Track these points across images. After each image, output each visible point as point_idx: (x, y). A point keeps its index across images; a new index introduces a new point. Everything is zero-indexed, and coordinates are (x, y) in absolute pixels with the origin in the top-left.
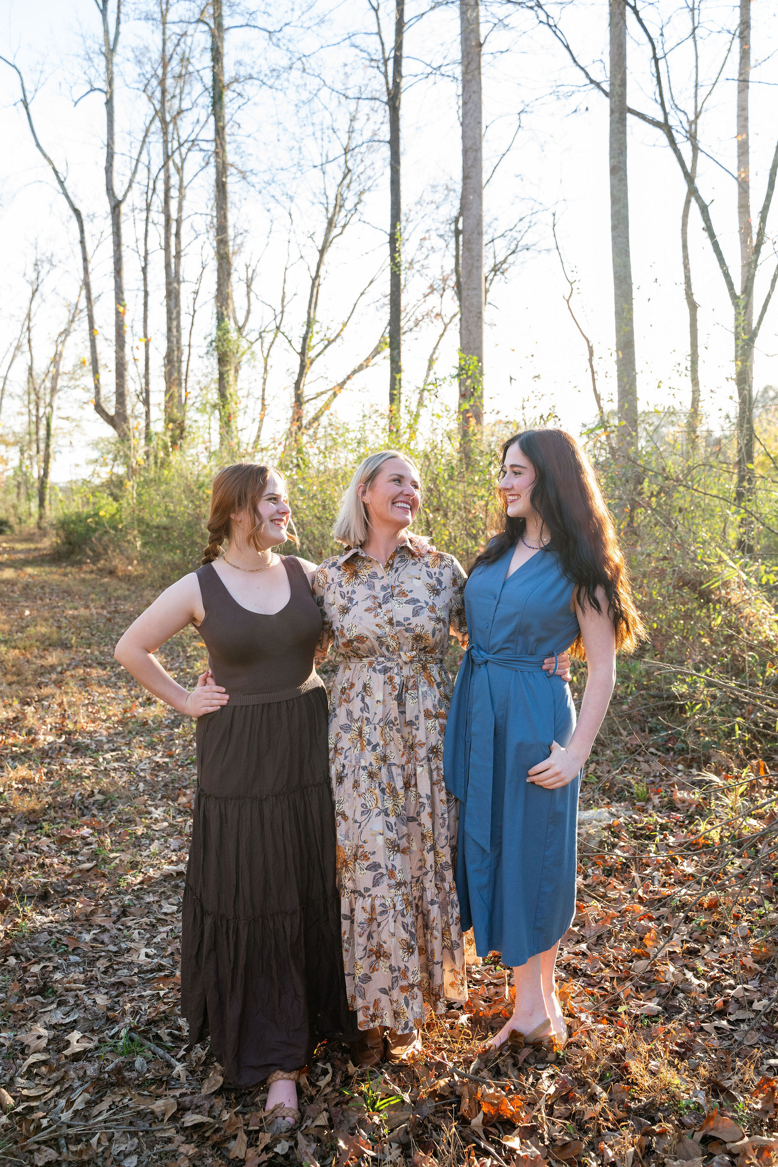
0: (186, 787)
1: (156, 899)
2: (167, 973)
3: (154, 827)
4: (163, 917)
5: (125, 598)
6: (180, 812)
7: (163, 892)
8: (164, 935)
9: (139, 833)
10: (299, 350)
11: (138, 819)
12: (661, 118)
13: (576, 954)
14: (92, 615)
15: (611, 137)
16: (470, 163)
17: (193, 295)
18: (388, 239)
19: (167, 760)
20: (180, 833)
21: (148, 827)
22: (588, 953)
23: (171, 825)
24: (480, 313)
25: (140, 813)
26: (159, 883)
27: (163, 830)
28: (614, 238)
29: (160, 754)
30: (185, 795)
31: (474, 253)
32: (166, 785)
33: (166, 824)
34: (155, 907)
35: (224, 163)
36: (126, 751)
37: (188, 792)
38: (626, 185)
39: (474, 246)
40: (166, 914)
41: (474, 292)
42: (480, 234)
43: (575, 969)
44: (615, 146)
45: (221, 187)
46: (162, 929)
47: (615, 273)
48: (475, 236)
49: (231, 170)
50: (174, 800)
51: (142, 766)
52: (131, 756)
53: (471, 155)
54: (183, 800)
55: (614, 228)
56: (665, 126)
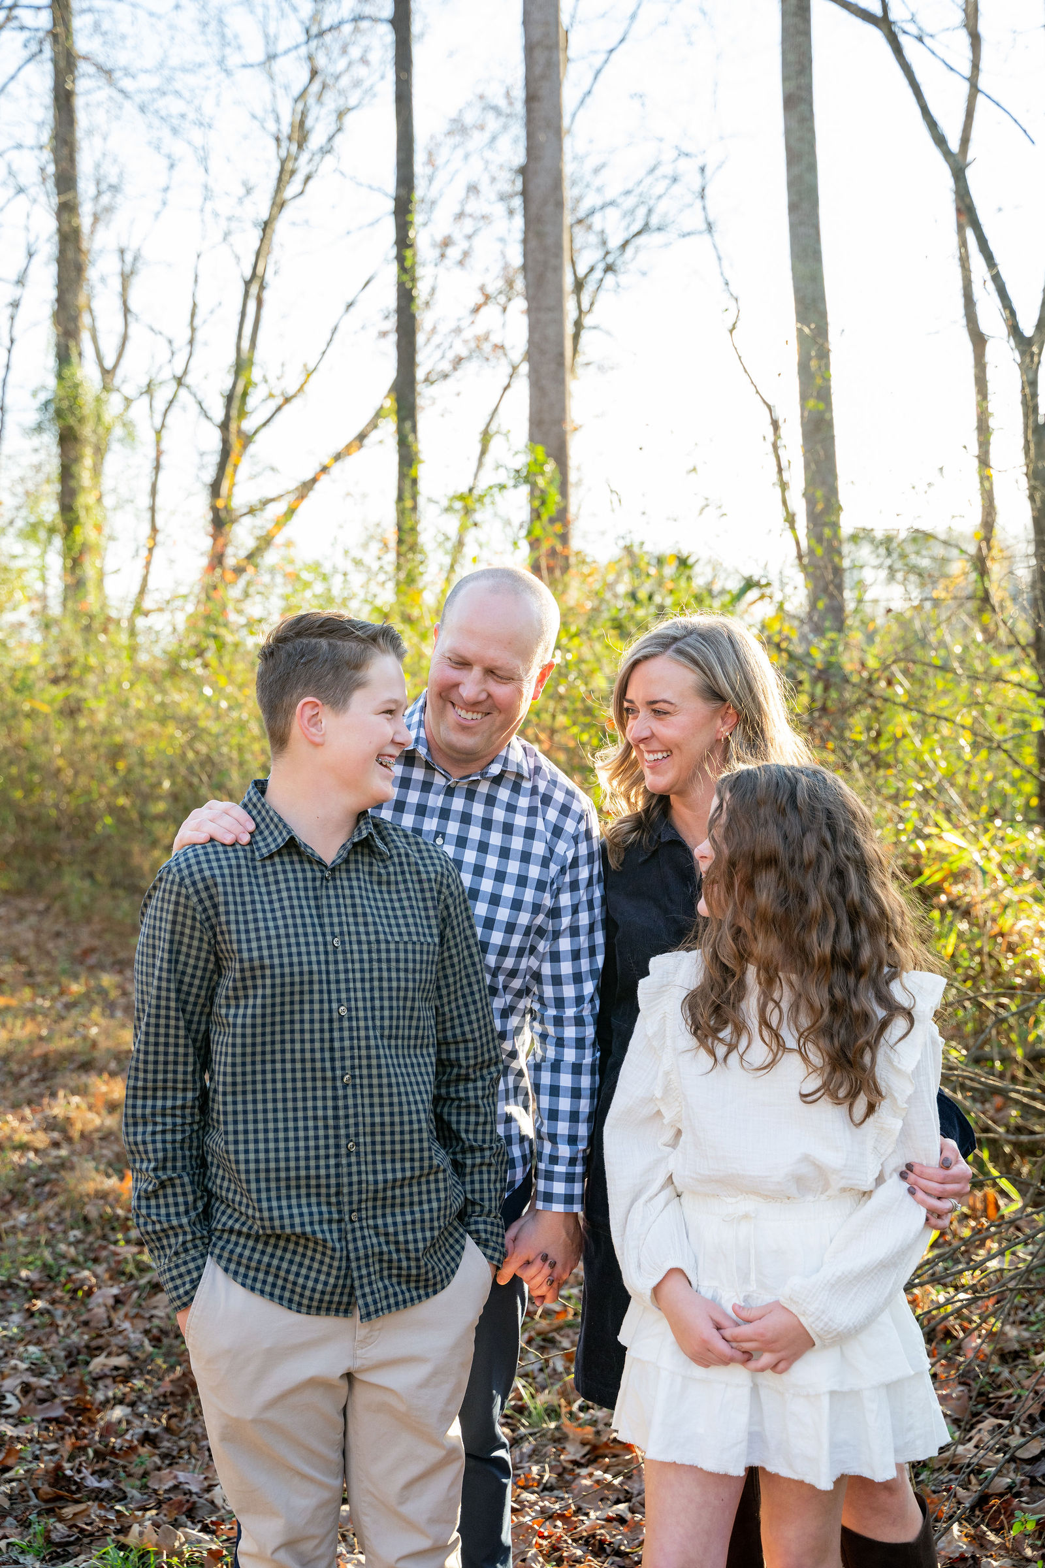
10: (220, 421)
12: (878, 11)
13: (609, 1520)
16: (538, 70)
17: (9, 310)
18: (391, 205)
22: (629, 1516)
24: (561, 355)
28: (793, 227)
35: (69, 54)
38: (811, 130)
42: (560, 204)
43: (602, 1542)
44: (792, 57)
45: (63, 100)
47: (797, 290)
49: (83, 67)
53: (540, 56)
55: (793, 208)
56: (883, 22)
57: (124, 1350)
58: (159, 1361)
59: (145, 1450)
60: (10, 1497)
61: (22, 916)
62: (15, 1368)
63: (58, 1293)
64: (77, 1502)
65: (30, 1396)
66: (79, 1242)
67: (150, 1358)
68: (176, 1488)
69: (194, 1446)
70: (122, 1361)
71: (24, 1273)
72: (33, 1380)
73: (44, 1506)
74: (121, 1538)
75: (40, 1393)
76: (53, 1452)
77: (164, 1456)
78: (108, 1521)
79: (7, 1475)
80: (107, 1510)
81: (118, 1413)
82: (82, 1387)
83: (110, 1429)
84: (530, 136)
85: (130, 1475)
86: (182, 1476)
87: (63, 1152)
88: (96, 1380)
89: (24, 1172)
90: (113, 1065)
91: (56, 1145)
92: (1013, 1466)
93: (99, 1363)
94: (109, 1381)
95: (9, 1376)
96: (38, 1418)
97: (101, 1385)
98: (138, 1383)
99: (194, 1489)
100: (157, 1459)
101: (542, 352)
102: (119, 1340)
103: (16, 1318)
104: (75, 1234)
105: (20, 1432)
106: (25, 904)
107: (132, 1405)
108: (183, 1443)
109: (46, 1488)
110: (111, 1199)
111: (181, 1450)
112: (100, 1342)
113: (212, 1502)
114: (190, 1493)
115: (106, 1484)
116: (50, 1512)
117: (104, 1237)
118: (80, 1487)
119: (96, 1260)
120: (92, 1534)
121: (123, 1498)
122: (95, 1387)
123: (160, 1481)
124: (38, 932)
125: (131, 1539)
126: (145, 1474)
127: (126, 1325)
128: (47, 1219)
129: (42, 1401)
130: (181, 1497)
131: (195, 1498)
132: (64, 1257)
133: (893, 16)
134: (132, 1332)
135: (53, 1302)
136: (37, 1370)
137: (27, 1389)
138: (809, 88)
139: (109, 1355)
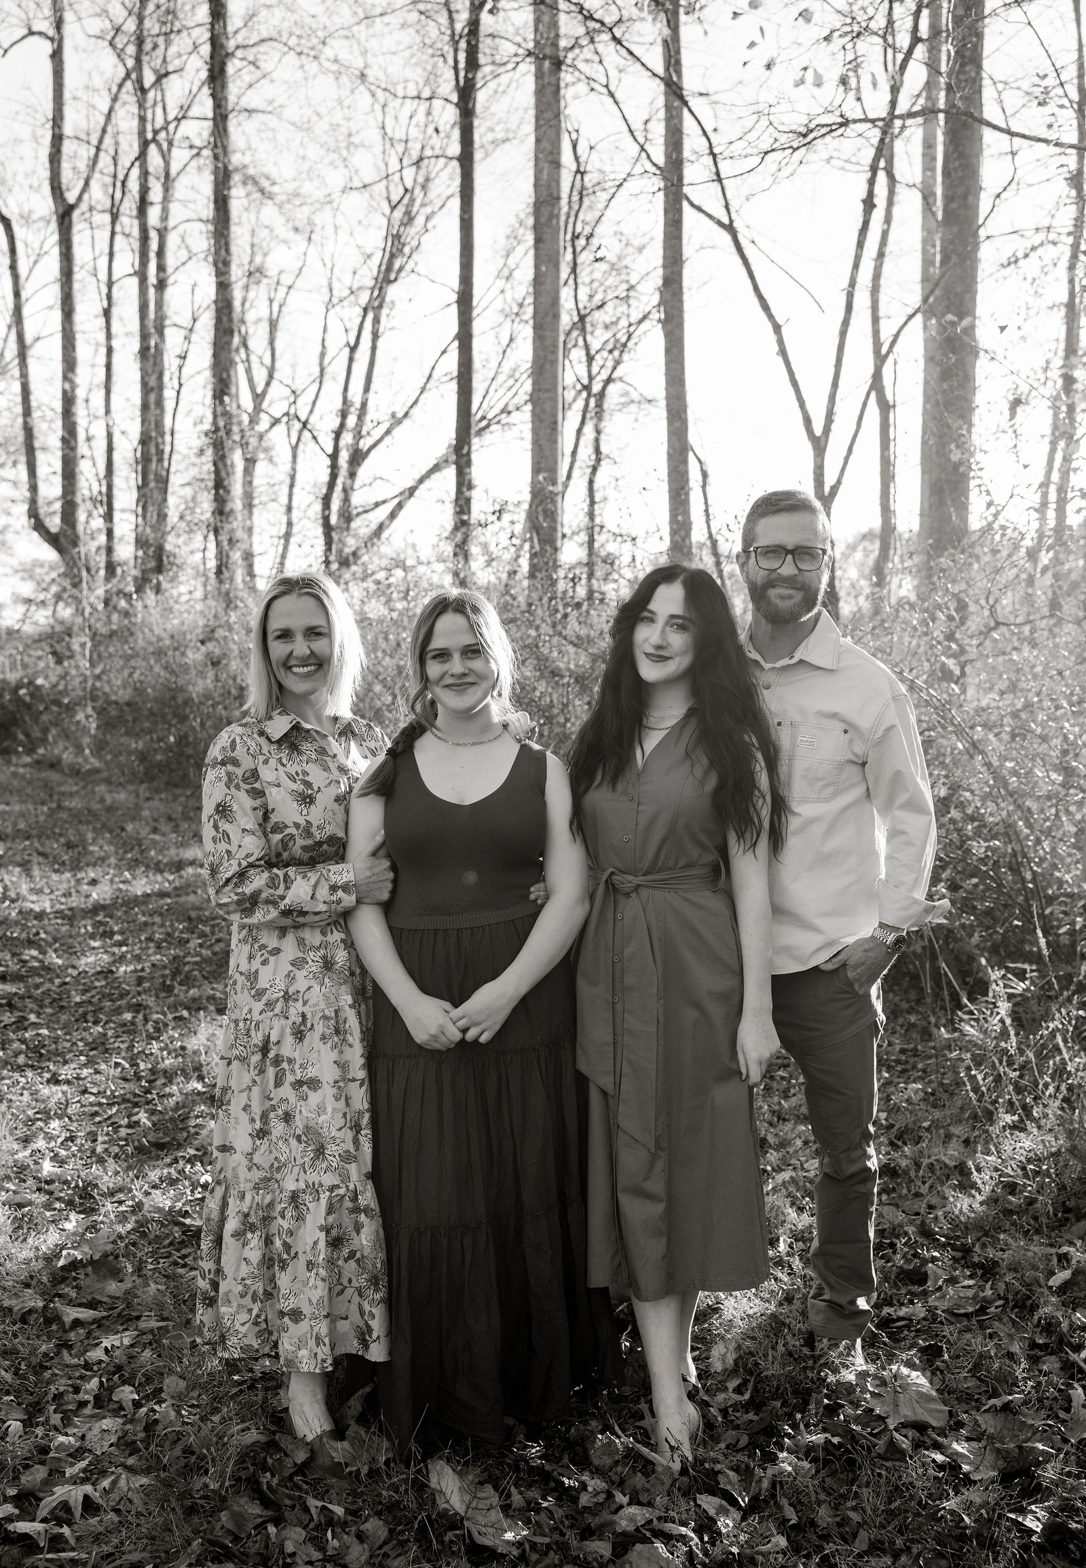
10: (330, 450)
12: (726, 221)
15: (665, 241)
16: (543, 220)
17: (178, 361)
18: (455, 297)
28: (668, 363)
31: (548, 342)
35: (226, 168)
38: (681, 301)
39: (548, 333)
41: (546, 395)
42: (556, 316)
45: (221, 203)
48: (549, 319)
49: (236, 178)
53: (545, 211)
55: (668, 351)
56: (730, 228)
61: (176, 797)
84: (537, 267)
101: (541, 421)
106: (178, 791)
124: (186, 807)
133: (735, 225)
138: (680, 274)
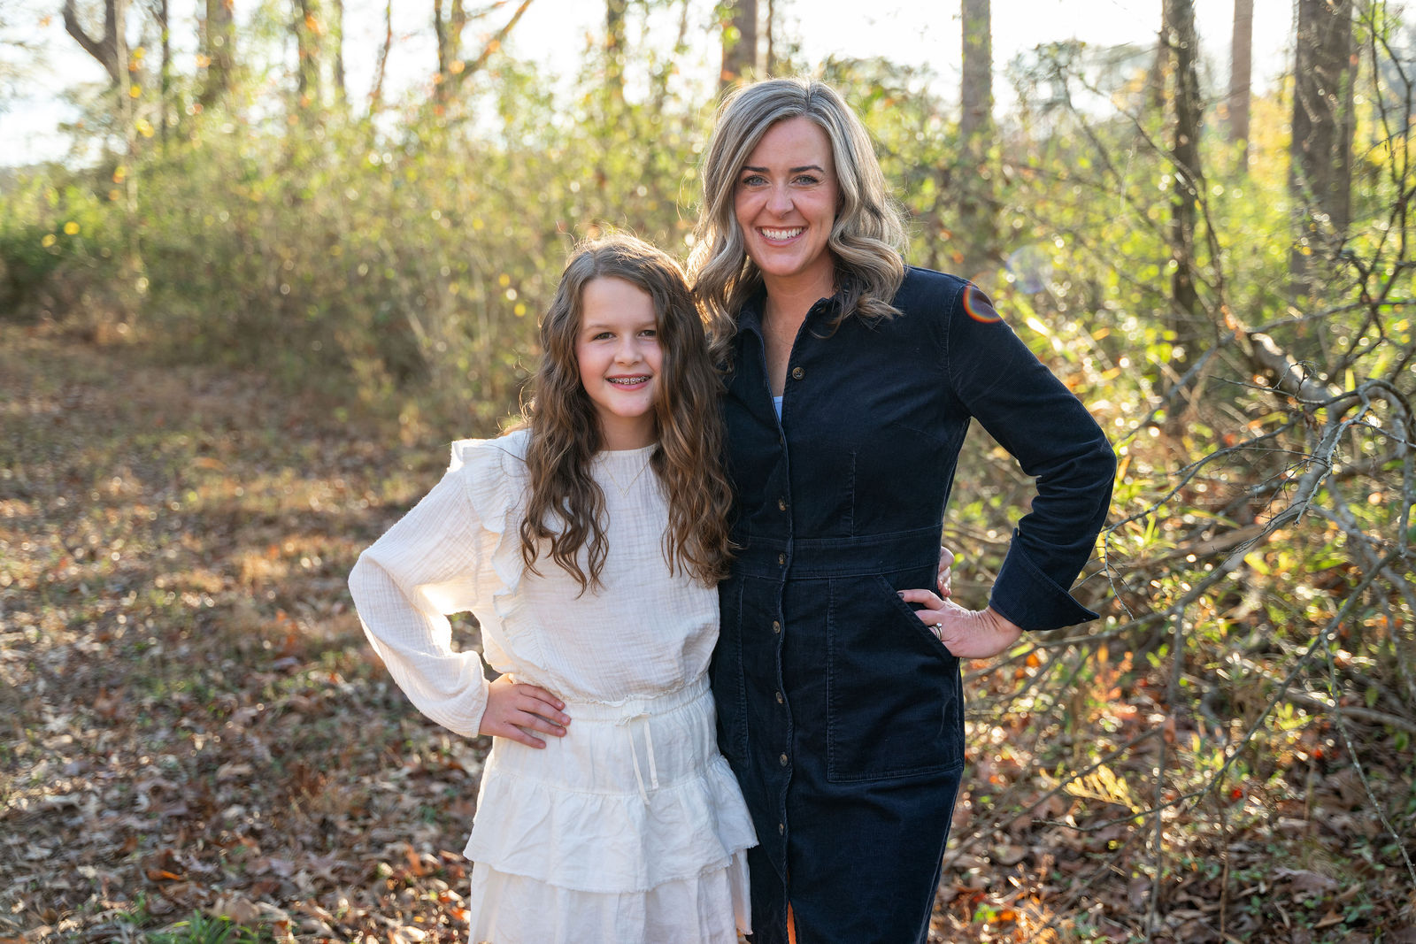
0: (115, 687)
1: (22, 840)
2: (10, 933)
3: (47, 743)
4: (26, 864)
5: (100, 384)
6: (95, 723)
7: (37, 833)
8: (21, 888)
9: (19, 751)
11: (20, 731)
14: (29, 415)
19: (97, 647)
20: (87, 752)
21: (36, 744)
23: (76, 742)
25: (26, 723)
26: (33, 819)
27: (59, 749)
29: (87, 639)
30: (108, 697)
32: (84, 684)
33: (67, 739)
34: (16, 852)
36: (32, 632)
37: (115, 693)
40: (31, 861)
46: (17, 880)
50: (89, 705)
51: (53, 656)
52: (39, 640)
54: (104, 704)
57: (250, 760)
58: (278, 770)
59: (246, 842)
60: (125, 877)
61: (242, 387)
62: (151, 774)
63: (202, 713)
64: (181, 882)
65: (160, 797)
66: (230, 670)
67: (271, 766)
68: (270, 872)
69: (292, 839)
70: (244, 769)
71: (176, 696)
72: (163, 783)
73: (152, 884)
74: (209, 911)
75: (169, 795)
76: (170, 843)
77: (262, 848)
78: (203, 897)
79: (127, 860)
80: (204, 889)
81: (234, 811)
82: (206, 790)
83: (221, 824)
85: (230, 861)
86: (275, 863)
87: (232, 596)
88: (219, 785)
89: (195, 613)
90: (293, 522)
91: (227, 588)
92: (995, 869)
93: (225, 771)
94: (230, 786)
95: (145, 780)
96: (163, 814)
97: (223, 788)
98: (255, 787)
99: (284, 873)
100: (257, 850)
102: (246, 752)
103: (163, 733)
104: (229, 664)
105: (145, 825)
106: (246, 378)
107: (248, 806)
108: (283, 837)
109: (155, 871)
110: (264, 635)
111: (280, 842)
112: (231, 754)
113: (296, 885)
114: (278, 877)
115: (209, 868)
116: (156, 890)
117: (254, 668)
118: (184, 869)
119: (242, 686)
120: (185, 907)
121: (222, 880)
122: (218, 790)
123: (257, 866)
124: (254, 403)
125: (216, 912)
126: (245, 861)
127: (256, 741)
128: (207, 651)
129: (169, 801)
130: (271, 880)
131: (282, 881)
132: (213, 682)
134: (260, 747)
135: (197, 720)
136: (170, 775)
137: (156, 791)
139: (235, 764)
